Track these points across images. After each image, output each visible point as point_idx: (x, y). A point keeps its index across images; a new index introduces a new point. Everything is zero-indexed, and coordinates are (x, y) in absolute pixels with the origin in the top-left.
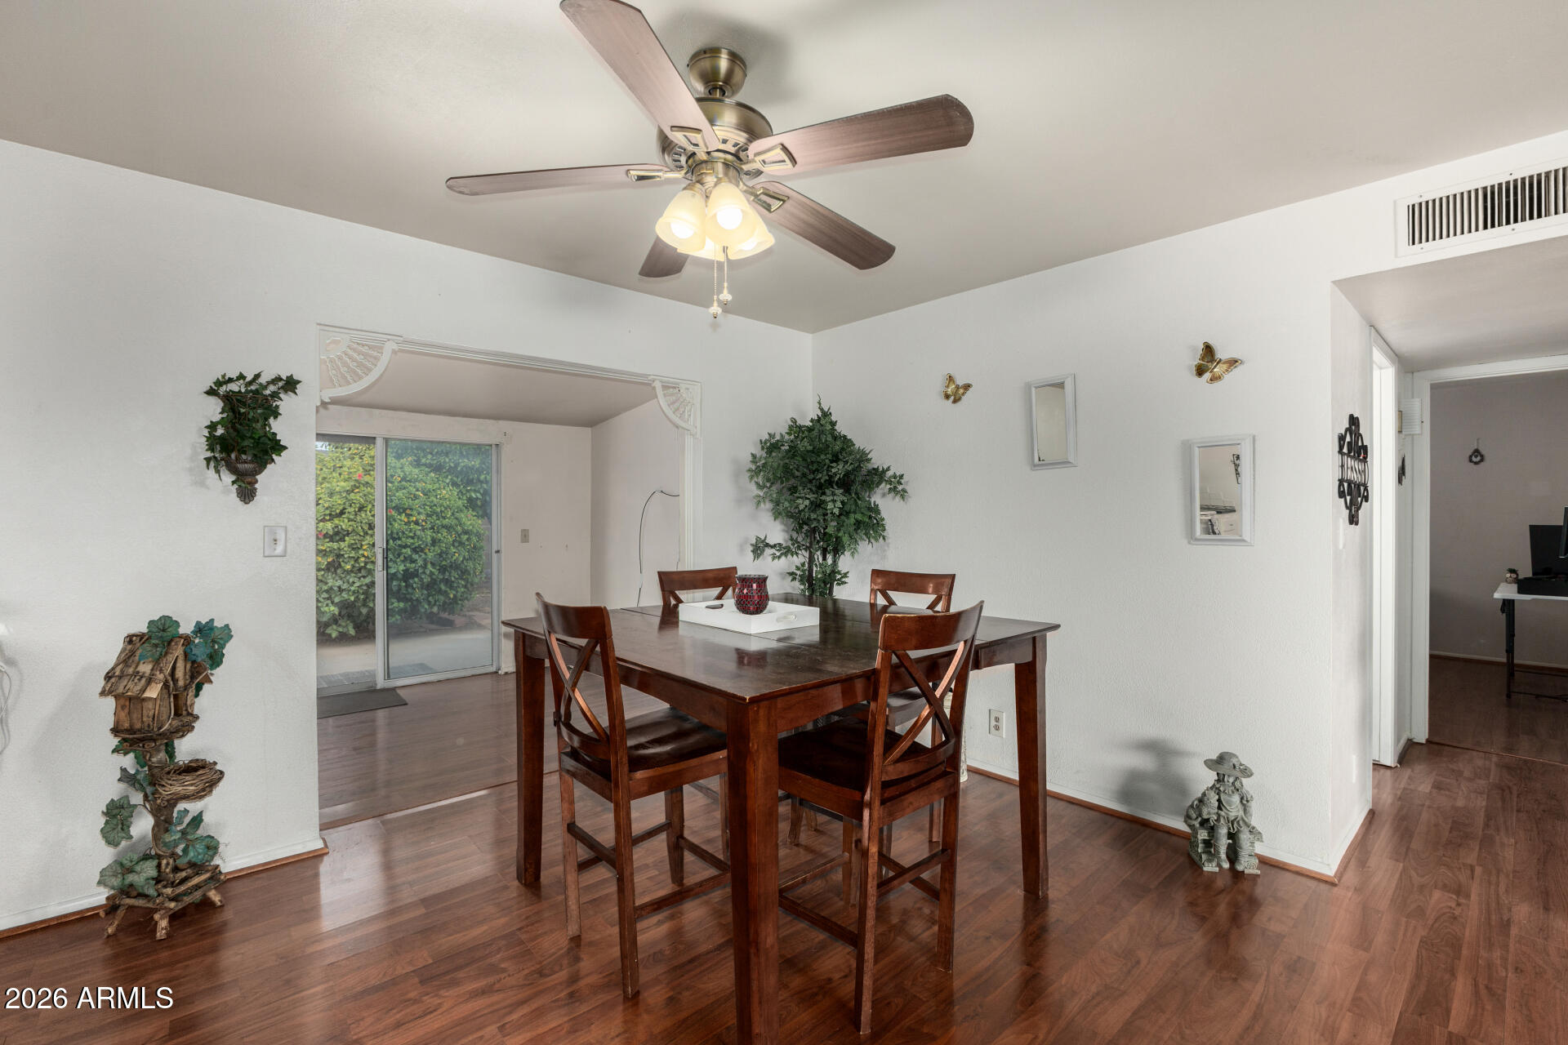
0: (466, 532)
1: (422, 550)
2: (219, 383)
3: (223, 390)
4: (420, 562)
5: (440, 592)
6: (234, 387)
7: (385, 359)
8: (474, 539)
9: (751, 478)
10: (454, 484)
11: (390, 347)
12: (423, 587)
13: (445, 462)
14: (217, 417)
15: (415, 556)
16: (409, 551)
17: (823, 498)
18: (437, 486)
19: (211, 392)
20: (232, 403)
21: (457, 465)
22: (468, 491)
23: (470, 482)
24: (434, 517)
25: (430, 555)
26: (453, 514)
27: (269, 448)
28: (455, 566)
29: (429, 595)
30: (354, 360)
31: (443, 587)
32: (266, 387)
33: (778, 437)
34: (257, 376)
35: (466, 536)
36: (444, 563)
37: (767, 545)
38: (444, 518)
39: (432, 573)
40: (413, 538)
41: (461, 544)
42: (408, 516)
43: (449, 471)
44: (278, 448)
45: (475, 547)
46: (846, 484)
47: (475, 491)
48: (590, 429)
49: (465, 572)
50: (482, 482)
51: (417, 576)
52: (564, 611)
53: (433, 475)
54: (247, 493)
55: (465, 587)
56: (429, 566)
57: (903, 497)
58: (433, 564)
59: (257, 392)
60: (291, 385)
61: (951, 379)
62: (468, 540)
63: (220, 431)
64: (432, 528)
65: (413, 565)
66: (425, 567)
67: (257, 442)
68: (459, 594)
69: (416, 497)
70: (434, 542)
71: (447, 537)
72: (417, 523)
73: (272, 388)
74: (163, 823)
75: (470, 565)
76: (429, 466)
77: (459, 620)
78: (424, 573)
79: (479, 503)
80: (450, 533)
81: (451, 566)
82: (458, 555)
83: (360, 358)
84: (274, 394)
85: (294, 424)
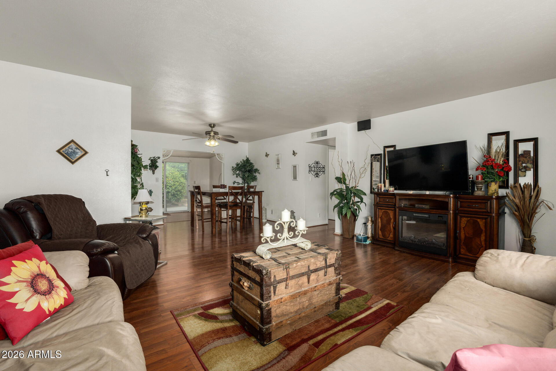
0: (181, 183)
1: (171, 187)
2: (150, 158)
3: (150, 159)
4: (171, 189)
5: (175, 197)
6: (152, 159)
7: (171, 153)
8: (183, 184)
9: (232, 170)
10: (178, 171)
11: (172, 151)
12: (171, 195)
13: (176, 165)
14: (150, 163)
15: (170, 188)
16: (168, 187)
17: (245, 174)
18: (174, 171)
19: (149, 159)
20: (152, 160)
21: (179, 166)
22: (182, 173)
23: (182, 170)
24: (174, 179)
25: (173, 188)
26: (178, 178)
27: (156, 167)
28: (179, 191)
29: (173, 197)
30: (167, 153)
31: (176, 195)
32: (156, 158)
33: (238, 163)
34: (155, 157)
35: (181, 184)
36: (176, 190)
37: (236, 182)
38: (176, 179)
39: (174, 192)
40: (169, 184)
41: (180, 185)
42: (168, 178)
43: (176, 167)
44: (158, 167)
45: (184, 186)
46: (249, 171)
47: (183, 173)
48: (209, 159)
49: (181, 192)
50: (185, 170)
51: (170, 193)
52: (195, 187)
53: (173, 169)
54: (154, 173)
55: (181, 196)
56: (173, 190)
57: (260, 174)
58: (174, 190)
59: (155, 159)
60: (159, 158)
61: (266, 153)
62: (182, 184)
63: (151, 165)
64: (174, 181)
65: (169, 190)
66: (172, 190)
67: (156, 166)
68: (180, 197)
69: (170, 174)
70: (174, 185)
71: (177, 184)
72: (170, 180)
75: (182, 190)
76: (172, 166)
77: (180, 204)
78: (172, 192)
79: (184, 176)
80: (178, 182)
81: (178, 191)
82: (180, 188)
83: (168, 153)
84: (157, 159)
85: (159, 163)
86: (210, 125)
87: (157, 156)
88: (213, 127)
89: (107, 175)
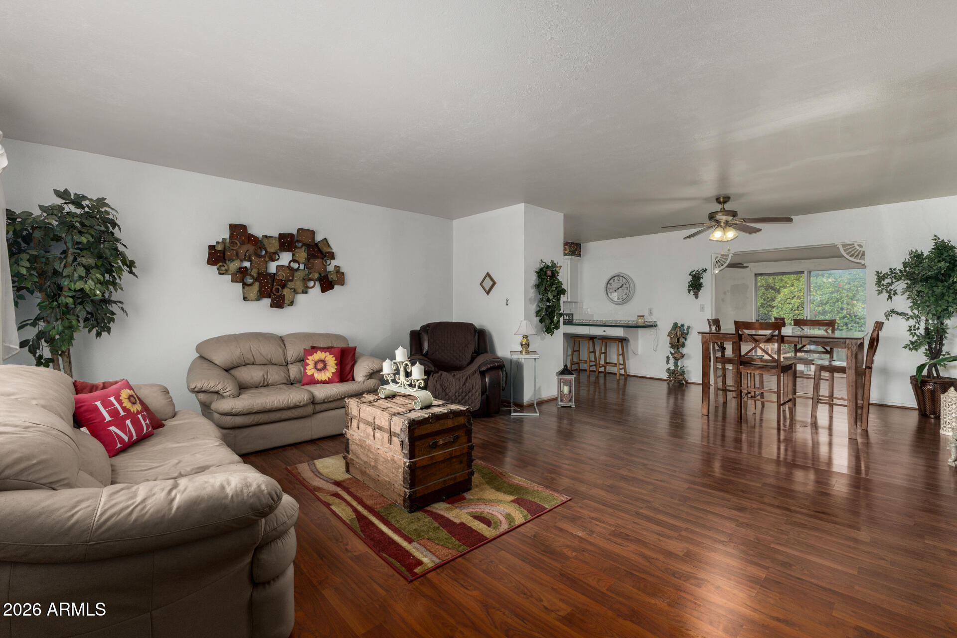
6: (694, 273)
7: (729, 259)
11: (730, 255)
14: (690, 280)
19: (690, 275)
20: (694, 276)
44: (703, 286)
54: (697, 297)
59: (698, 273)
60: (705, 270)
63: (691, 284)
67: (698, 285)
73: (701, 272)
74: (676, 365)
83: (723, 260)
84: (702, 273)
85: (706, 280)
86: (718, 200)
87: (700, 268)
88: (725, 202)
89: (507, 305)
